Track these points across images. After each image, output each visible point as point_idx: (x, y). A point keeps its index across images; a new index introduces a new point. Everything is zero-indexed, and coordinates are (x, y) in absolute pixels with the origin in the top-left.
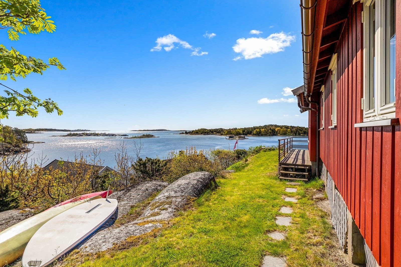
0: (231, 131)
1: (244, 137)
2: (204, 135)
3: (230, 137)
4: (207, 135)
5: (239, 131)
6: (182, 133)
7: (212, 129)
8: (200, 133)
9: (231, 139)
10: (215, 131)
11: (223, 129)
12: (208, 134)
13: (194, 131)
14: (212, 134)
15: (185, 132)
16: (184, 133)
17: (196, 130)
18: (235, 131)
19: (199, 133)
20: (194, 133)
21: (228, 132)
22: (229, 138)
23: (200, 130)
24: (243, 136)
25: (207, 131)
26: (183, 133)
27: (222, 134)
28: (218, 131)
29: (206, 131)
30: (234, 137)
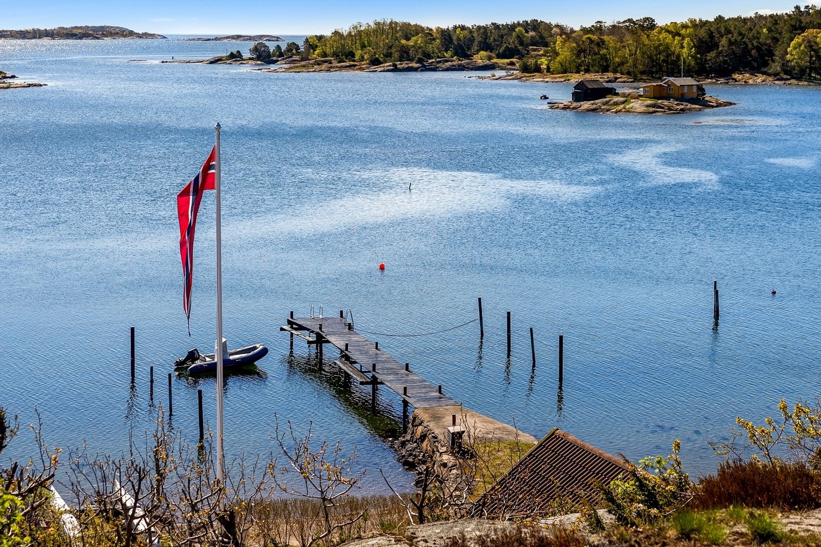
0: (601, 44)
1: (701, 90)
2: (395, 69)
3: (583, 93)
4: (415, 70)
5: (667, 47)
6: (232, 56)
7: (463, 28)
8: (362, 59)
9: (586, 105)
10: (485, 46)
11: (549, 27)
12: (425, 69)
13: (320, 38)
14: (461, 68)
15: (256, 49)
16: (246, 54)
17: (336, 33)
18: (638, 41)
19: (358, 53)
20: (325, 55)
21: (580, 52)
22: (577, 97)
23: (368, 33)
24: (689, 81)
25: (418, 40)
26: (235, 57)
27: (538, 69)
28: (512, 41)
29: (411, 43)
30: (612, 92)
